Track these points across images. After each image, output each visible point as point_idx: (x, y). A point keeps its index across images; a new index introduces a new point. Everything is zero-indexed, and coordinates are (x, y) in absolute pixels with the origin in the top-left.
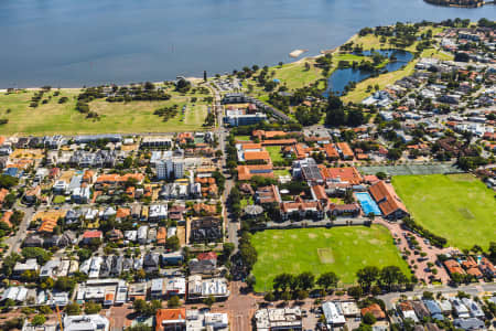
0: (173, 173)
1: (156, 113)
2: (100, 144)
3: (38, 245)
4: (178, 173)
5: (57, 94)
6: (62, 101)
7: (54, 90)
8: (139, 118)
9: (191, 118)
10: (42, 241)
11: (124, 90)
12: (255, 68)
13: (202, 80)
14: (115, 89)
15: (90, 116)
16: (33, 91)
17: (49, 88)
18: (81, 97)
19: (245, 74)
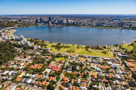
0: (116, 67)
1: (102, 52)
2: (95, 58)
3: (95, 81)
4: (117, 68)
5: (81, 46)
6: (83, 48)
7: (80, 46)
8: (99, 53)
9: (110, 54)
10: (95, 80)
11: (93, 47)
12: (118, 45)
13: (108, 46)
14: (91, 46)
15: (89, 52)
16: (77, 45)
17: (79, 45)
18: (86, 48)
19: (116, 46)
